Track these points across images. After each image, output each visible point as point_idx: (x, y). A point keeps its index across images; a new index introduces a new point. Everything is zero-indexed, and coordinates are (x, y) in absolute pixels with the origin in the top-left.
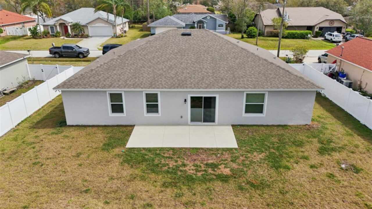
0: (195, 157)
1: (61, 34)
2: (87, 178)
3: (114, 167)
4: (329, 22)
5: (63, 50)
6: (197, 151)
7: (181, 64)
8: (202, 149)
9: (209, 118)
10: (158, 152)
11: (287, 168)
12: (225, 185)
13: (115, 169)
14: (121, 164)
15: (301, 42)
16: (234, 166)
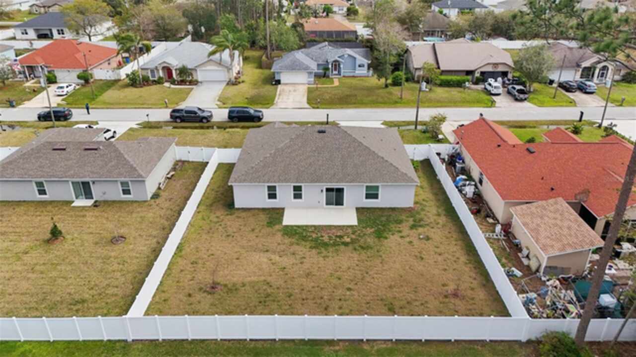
0: (329, 231)
1: (164, 80)
2: (264, 244)
3: (279, 237)
4: (491, 66)
5: (185, 115)
6: (330, 227)
7: (318, 161)
8: (333, 226)
9: (339, 202)
10: (304, 228)
11: (386, 238)
12: (346, 248)
13: (279, 239)
14: (283, 235)
15: (455, 93)
16: (353, 236)
